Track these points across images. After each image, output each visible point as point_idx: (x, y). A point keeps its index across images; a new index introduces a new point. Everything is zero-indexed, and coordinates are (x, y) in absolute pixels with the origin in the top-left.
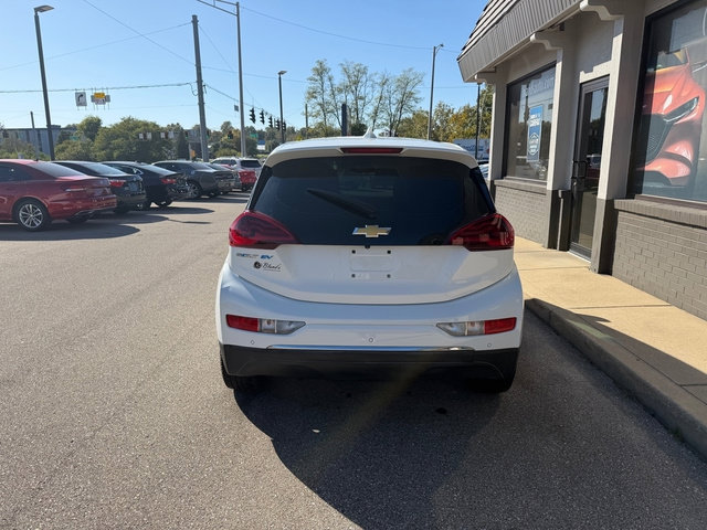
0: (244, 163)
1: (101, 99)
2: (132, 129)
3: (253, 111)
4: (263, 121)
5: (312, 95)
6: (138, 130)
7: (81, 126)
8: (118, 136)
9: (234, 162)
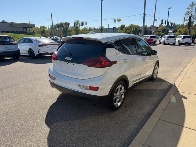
0: (151, 37)
1: (119, 20)
2: (132, 27)
3: (162, 21)
4: (166, 24)
5: (187, 13)
6: (133, 28)
7: (120, 27)
8: (128, 30)
9: (148, 36)
